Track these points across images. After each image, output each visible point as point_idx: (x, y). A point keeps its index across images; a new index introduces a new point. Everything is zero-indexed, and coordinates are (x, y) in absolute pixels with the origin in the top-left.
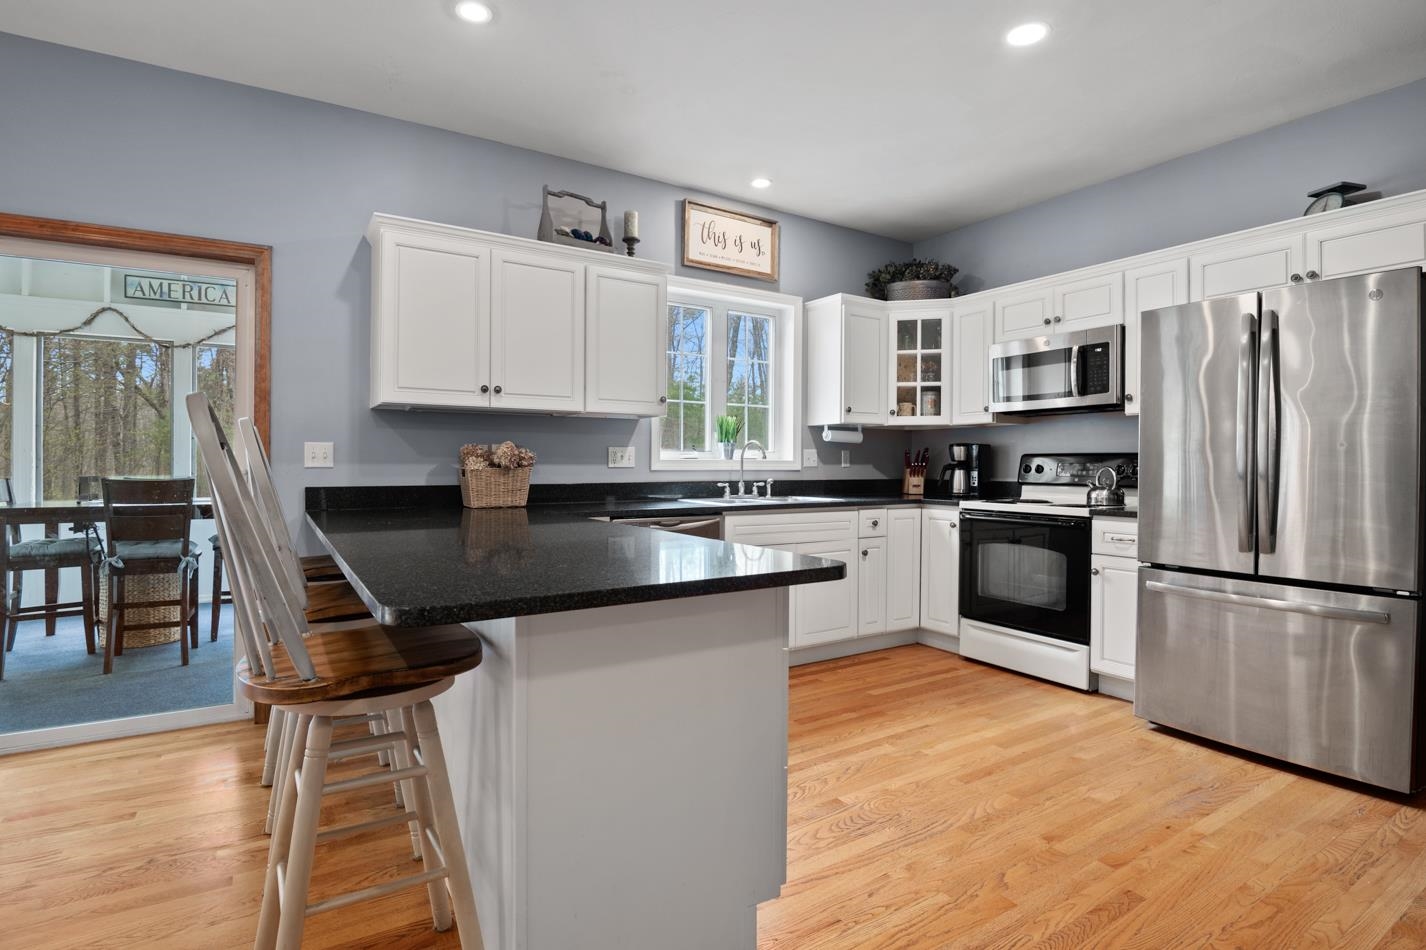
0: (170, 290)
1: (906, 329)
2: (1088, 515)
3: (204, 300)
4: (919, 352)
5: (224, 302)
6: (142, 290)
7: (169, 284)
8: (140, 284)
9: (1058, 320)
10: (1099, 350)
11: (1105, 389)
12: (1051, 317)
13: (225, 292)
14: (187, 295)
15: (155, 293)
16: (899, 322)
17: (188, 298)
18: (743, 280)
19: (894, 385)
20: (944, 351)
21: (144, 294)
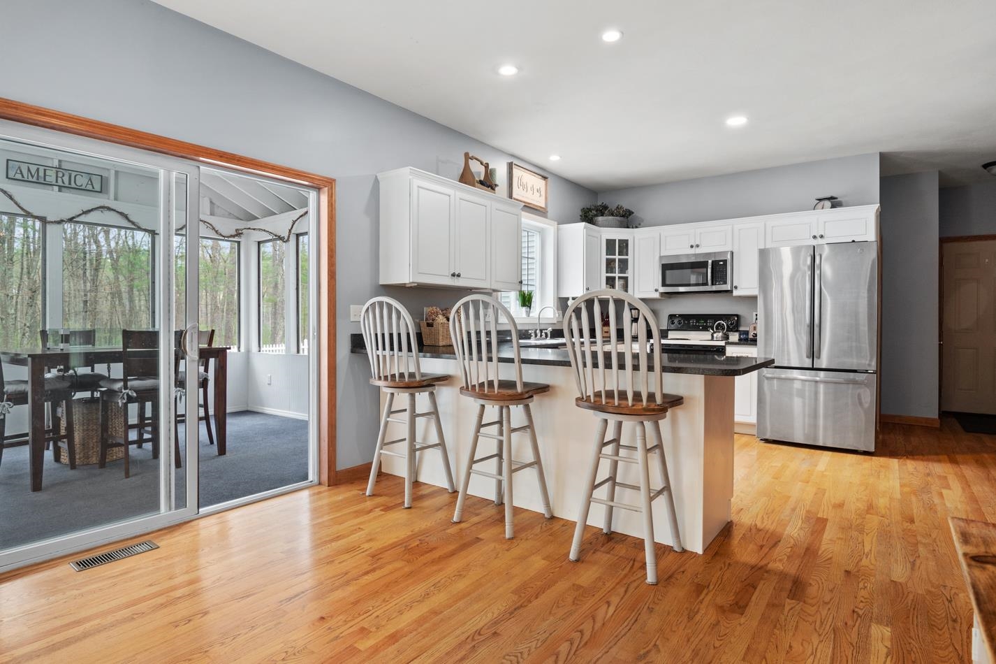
0: (45, 175)
1: (610, 244)
2: (724, 345)
3: (73, 185)
4: (617, 257)
5: (90, 187)
6: (21, 173)
7: (45, 170)
8: (19, 168)
9: (698, 246)
10: (722, 263)
11: (725, 283)
12: (694, 244)
13: (90, 179)
14: (60, 179)
15: (33, 177)
16: (607, 240)
17: (60, 183)
18: (533, 210)
19: (604, 275)
20: (630, 257)
21: (23, 177)
